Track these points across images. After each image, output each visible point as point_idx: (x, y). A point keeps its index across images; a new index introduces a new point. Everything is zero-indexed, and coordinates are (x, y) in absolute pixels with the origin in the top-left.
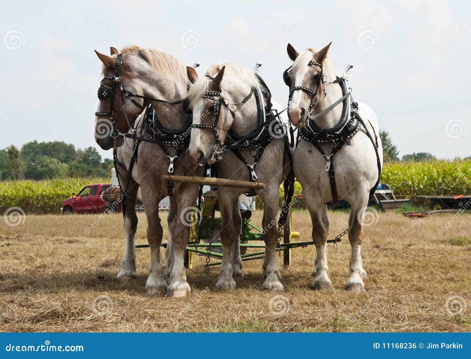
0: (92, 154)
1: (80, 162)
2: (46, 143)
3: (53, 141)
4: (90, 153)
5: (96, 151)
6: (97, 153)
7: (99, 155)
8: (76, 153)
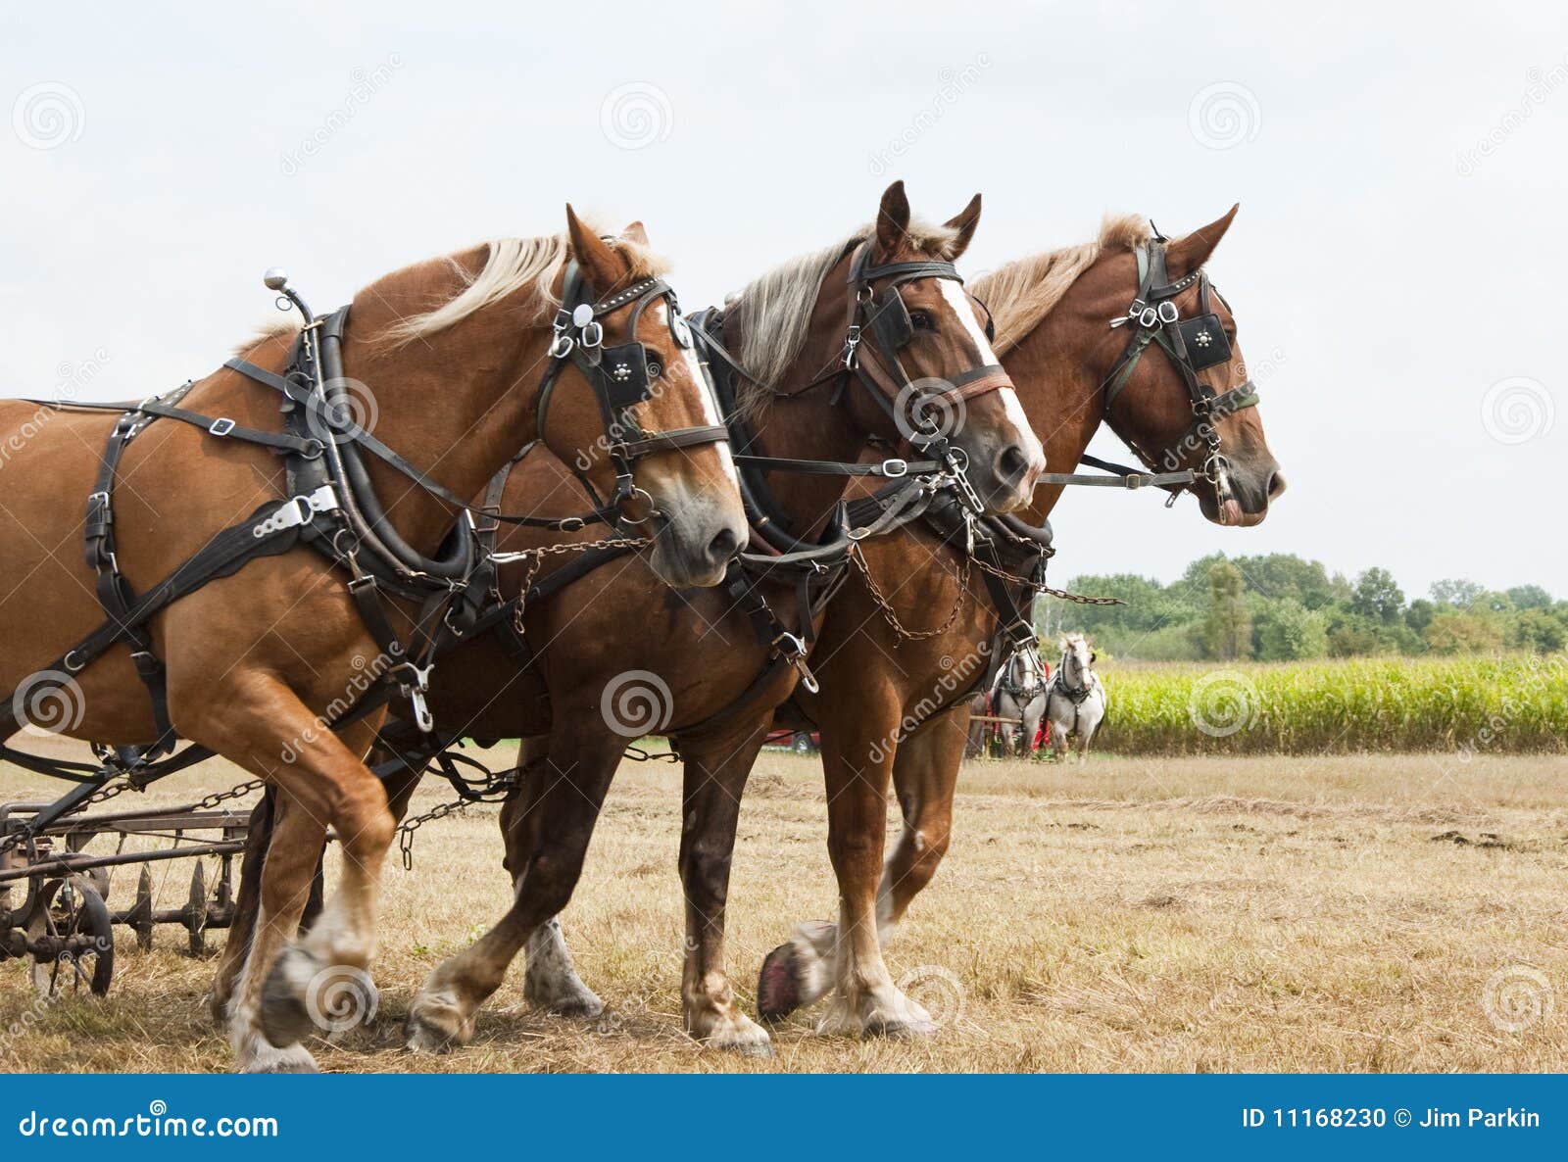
0: (1379, 588)
1: (1347, 609)
2: (1249, 558)
3: (1266, 554)
4: (1374, 586)
5: (1391, 581)
6: (1394, 585)
7: (1397, 592)
8: (1328, 586)
